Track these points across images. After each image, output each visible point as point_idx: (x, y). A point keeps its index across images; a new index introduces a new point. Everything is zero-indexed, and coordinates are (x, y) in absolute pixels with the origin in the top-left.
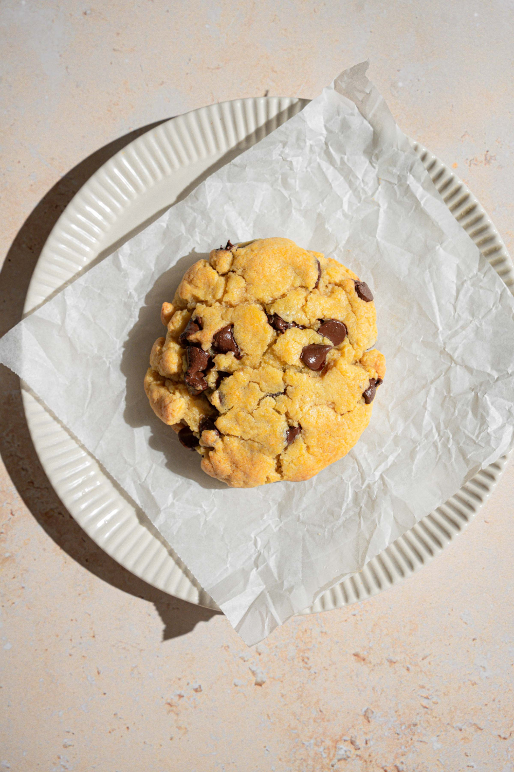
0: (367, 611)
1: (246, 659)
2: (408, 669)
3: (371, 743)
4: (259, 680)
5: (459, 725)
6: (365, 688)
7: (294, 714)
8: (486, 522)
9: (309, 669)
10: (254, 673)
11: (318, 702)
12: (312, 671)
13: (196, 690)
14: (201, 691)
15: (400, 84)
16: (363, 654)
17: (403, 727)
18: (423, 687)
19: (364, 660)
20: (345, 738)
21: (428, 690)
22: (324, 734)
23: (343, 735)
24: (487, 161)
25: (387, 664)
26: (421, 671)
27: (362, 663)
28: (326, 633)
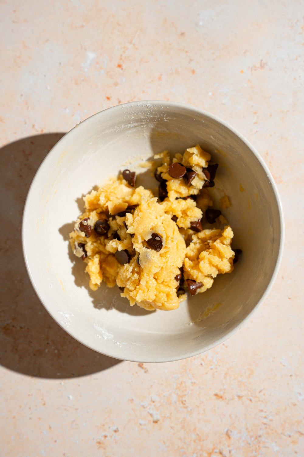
0: (219, 366)
1: (145, 406)
2: (251, 400)
3: (233, 452)
4: (155, 419)
5: (289, 433)
6: (224, 415)
7: (181, 439)
8: (289, 298)
9: (187, 408)
10: (151, 415)
11: (195, 429)
12: (189, 409)
13: (115, 431)
14: (118, 431)
15: (201, 23)
16: (220, 394)
17: (253, 439)
18: (262, 411)
19: (221, 397)
20: (216, 450)
21: (266, 412)
22: (202, 450)
23: (214, 449)
24: (262, 67)
25: (236, 398)
26: (259, 401)
27: (221, 399)
28: (194, 383)
